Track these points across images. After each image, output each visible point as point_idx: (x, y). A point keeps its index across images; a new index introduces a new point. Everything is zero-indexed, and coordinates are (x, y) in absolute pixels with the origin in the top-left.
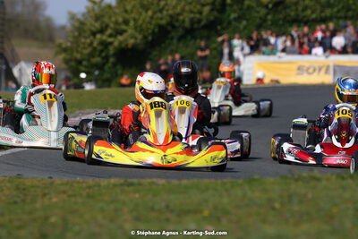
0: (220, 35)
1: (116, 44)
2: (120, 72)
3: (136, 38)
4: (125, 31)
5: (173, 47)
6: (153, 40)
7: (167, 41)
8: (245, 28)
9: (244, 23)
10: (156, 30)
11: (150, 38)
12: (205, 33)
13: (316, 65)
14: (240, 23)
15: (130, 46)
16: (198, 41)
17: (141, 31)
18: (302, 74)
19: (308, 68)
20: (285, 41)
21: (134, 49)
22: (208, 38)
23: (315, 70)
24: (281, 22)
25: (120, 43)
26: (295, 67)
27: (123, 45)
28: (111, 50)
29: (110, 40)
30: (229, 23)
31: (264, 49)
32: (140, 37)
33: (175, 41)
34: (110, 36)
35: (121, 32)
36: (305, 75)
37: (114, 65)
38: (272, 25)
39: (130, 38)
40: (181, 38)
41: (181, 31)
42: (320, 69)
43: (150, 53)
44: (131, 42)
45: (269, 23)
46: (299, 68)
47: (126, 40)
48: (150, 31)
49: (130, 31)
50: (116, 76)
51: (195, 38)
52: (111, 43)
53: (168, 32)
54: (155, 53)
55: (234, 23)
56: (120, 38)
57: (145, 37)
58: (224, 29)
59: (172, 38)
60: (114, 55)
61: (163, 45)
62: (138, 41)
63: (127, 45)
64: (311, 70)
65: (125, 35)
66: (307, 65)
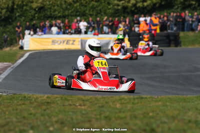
8: (24, 21)
9: (23, 18)
12: (3, 23)
13: (62, 40)
14: (21, 18)
18: (54, 44)
23: (61, 42)
24: (42, 18)
26: (51, 40)
30: (16, 18)
38: (38, 19)
42: (64, 42)
45: (36, 18)
55: (18, 18)
58: (13, 21)
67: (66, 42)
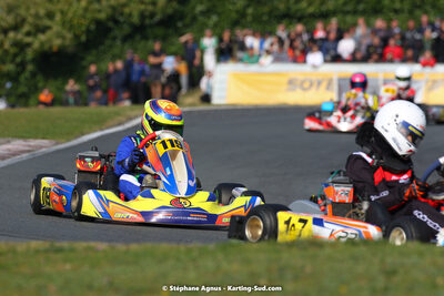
0: (182, 35)
1: (36, 45)
2: (40, 85)
3: (64, 38)
4: (49, 28)
5: (116, 51)
6: (88, 40)
7: (108, 42)
8: (216, 25)
9: (215, 18)
10: (93, 27)
11: (83, 38)
12: (160, 31)
13: (314, 78)
14: (209, 18)
15: (55, 49)
16: (150, 43)
17: (71, 28)
18: (293, 90)
19: (303, 82)
20: (272, 45)
21: (61, 52)
22: (164, 39)
23: (311, 85)
24: (265, 18)
25: (42, 44)
26: (284, 80)
27: (46, 47)
28: (30, 54)
29: (28, 40)
30: (194, 18)
31: (240, 54)
32: (69, 36)
33: (118, 43)
34: (28, 34)
35: (44, 30)
36: (299, 91)
37: (33, 75)
38: (253, 21)
39: (56, 37)
40: (127, 38)
41: (127, 29)
42: (319, 83)
43: (82, 59)
44: (57, 43)
45: (250, 18)
46: (291, 82)
47: (49, 40)
48: (84, 28)
49: (56, 28)
50: (36, 90)
51: (146, 38)
52: (29, 45)
53: (110, 30)
54: (89, 58)
55: (201, 19)
56: (42, 37)
57: (76, 37)
58: (186, 26)
59: (114, 38)
60: (34, 60)
61: (102, 48)
62: (67, 42)
63: (51, 48)
64: (306, 85)
65: (49, 34)
66: (301, 77)
67: (324, 84)
